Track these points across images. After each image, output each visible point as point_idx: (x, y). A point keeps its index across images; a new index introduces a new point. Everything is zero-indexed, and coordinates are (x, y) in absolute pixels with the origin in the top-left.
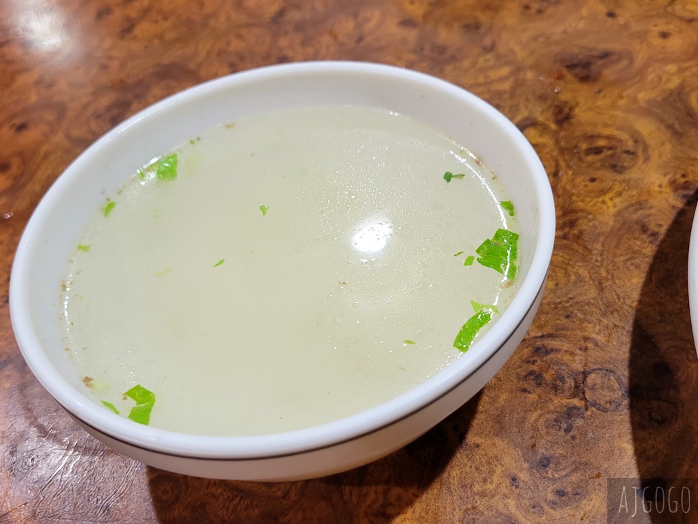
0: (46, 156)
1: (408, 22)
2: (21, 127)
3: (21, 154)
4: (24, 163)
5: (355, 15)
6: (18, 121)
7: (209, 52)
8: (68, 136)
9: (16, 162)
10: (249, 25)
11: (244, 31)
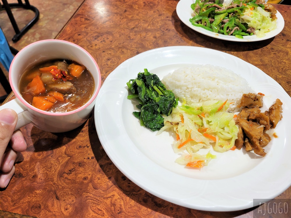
0: (82, 41)
1: (155, 37)
2: (79, 35)
3: (77, 39)
4: (77, 41)
5: (147, 33)
6: (79, 33)
7: (117, 31)
8: (86, 39)
9: (76, 40)
10: (127, 28)
11: (125, 29)
